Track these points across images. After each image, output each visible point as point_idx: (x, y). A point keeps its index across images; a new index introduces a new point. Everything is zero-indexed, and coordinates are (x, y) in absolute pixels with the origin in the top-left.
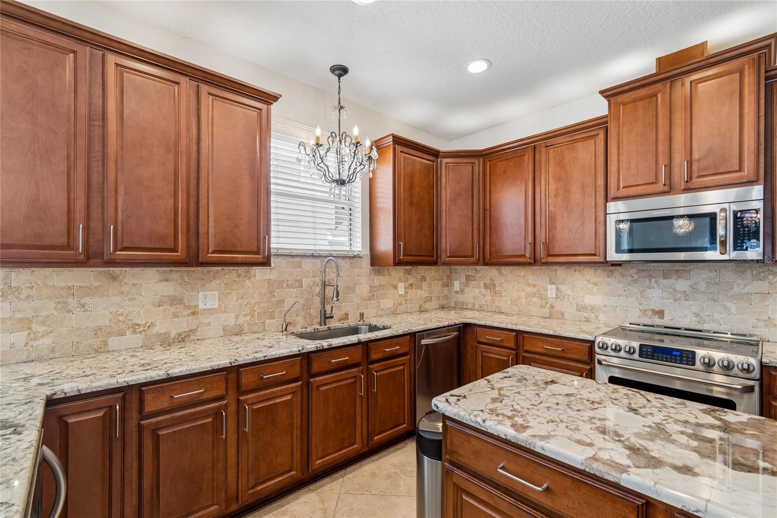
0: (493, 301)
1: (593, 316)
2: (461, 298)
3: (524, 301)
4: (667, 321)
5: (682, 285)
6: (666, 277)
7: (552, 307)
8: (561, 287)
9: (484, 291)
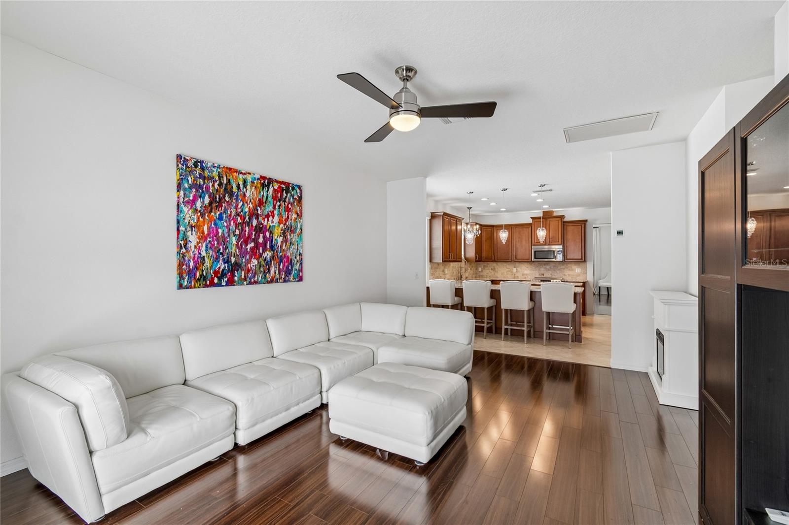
0: (494, 274)
1: (526, 276)
2: (481, 274)
3: (506, 273)
4: (545, 276)
5: (548, 267)
6: (544, 265)
7: (515, 275)
8: (518, 269)
9: (491, 271)
